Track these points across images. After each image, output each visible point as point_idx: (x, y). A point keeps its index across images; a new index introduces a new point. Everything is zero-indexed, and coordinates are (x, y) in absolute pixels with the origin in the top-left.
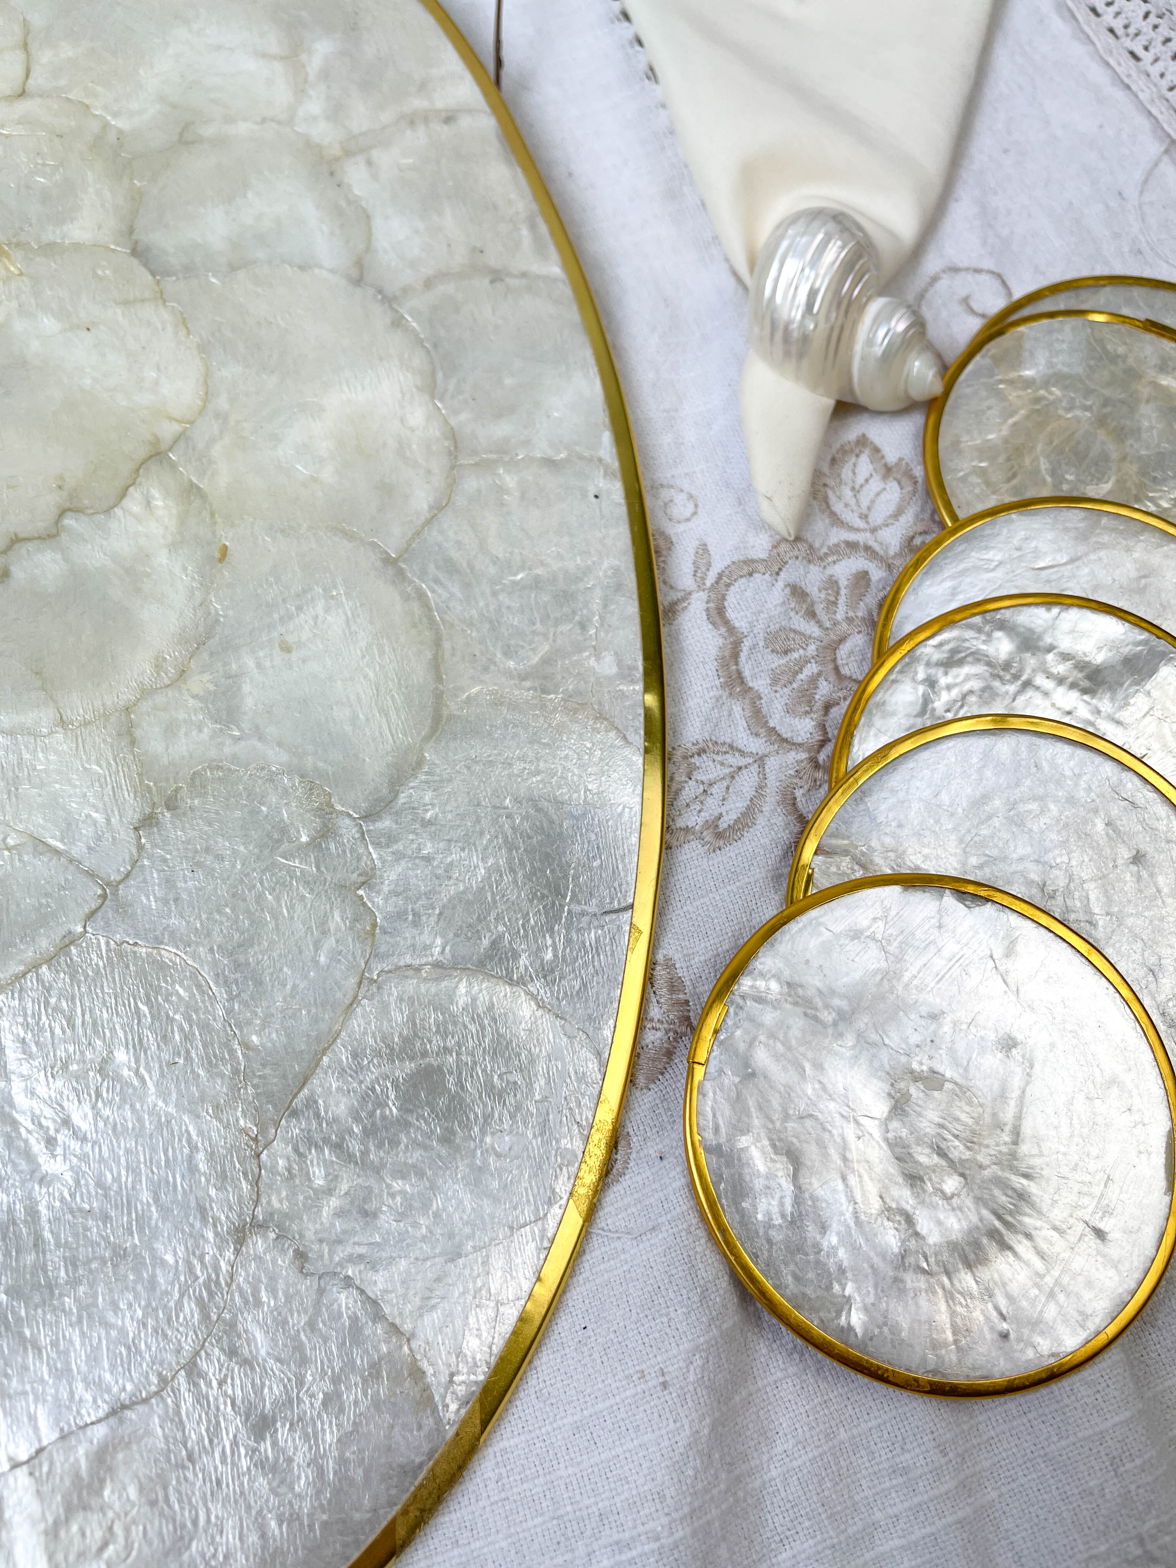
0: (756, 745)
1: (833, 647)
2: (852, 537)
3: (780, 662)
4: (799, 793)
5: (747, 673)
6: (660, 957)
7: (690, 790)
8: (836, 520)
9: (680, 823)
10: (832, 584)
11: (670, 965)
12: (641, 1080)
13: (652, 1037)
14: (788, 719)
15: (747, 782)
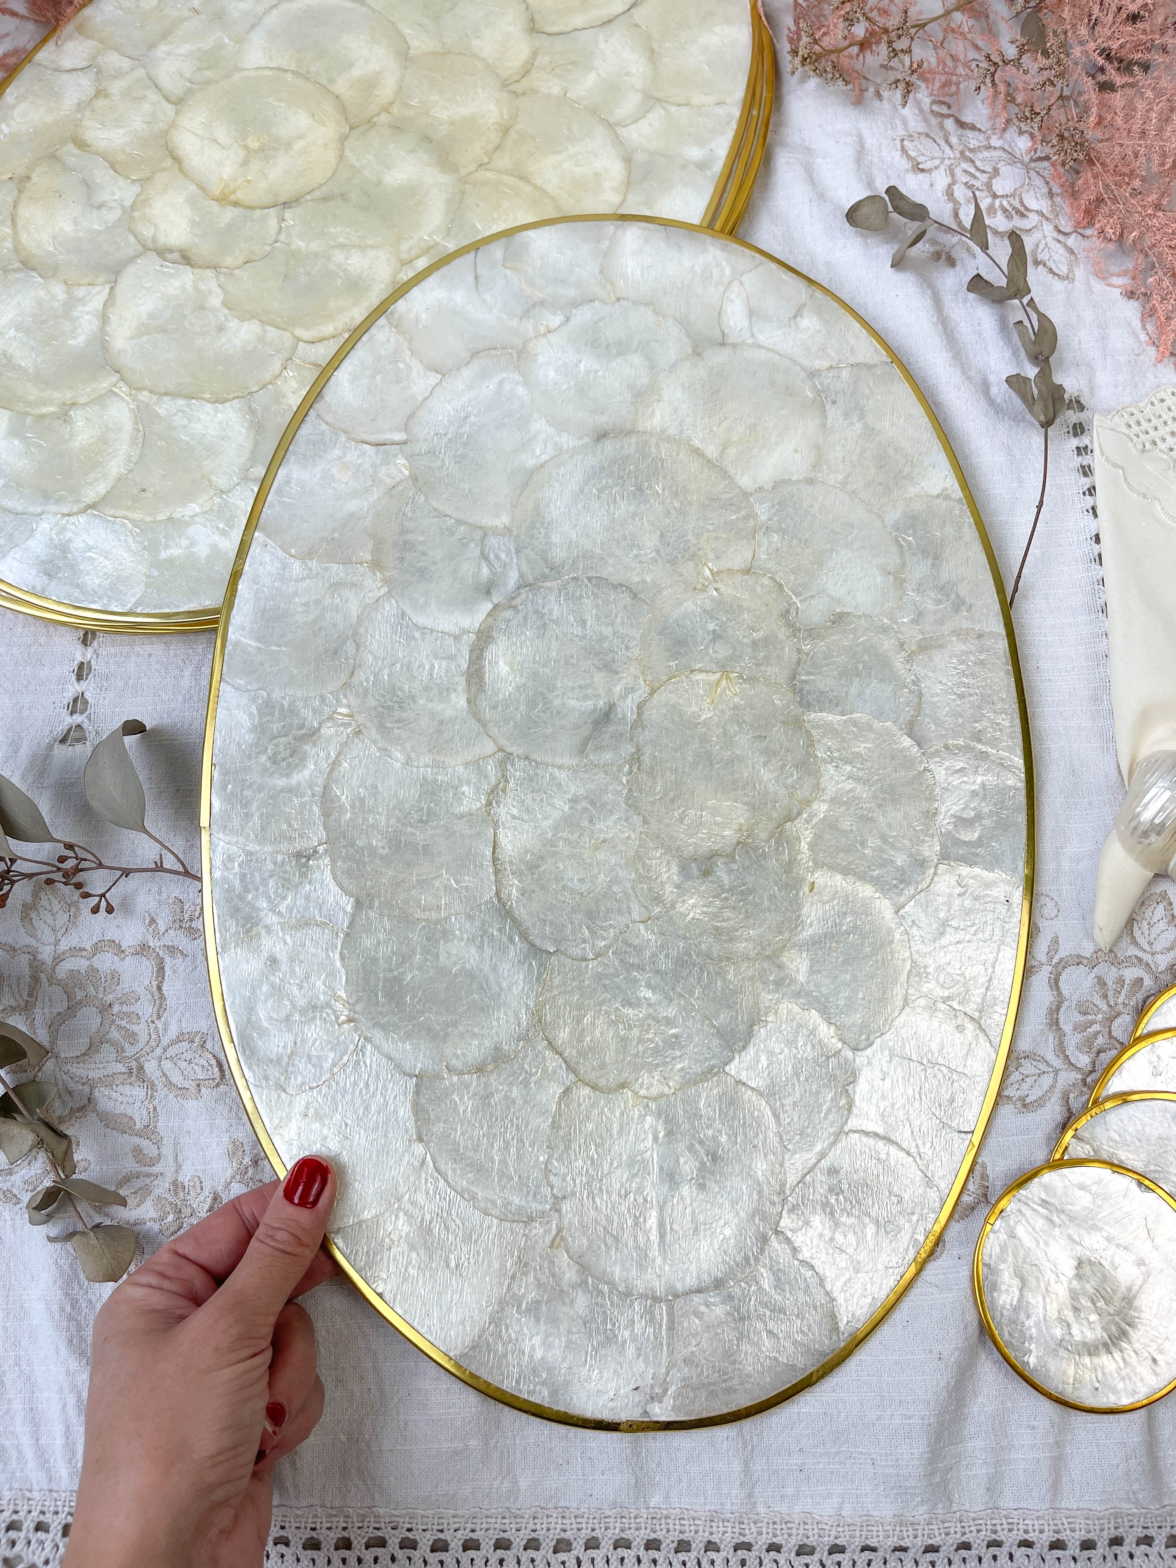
0: (1057, 1063)
1: (1111, 1019)
2: (1140, 954)
3: (1080, 1018)
4: (1071, 1096)
5: (1061, 1020)
6: (980, 1161)
7: (1015, 1077)
8: (1135, 943)
9: (1006, 1093)
10: (1121, 981)
11: (984, 1166)
12: (956, 1216)
13: (967, 1199)
14: (1077, 1053)
15: (1046, 1081)
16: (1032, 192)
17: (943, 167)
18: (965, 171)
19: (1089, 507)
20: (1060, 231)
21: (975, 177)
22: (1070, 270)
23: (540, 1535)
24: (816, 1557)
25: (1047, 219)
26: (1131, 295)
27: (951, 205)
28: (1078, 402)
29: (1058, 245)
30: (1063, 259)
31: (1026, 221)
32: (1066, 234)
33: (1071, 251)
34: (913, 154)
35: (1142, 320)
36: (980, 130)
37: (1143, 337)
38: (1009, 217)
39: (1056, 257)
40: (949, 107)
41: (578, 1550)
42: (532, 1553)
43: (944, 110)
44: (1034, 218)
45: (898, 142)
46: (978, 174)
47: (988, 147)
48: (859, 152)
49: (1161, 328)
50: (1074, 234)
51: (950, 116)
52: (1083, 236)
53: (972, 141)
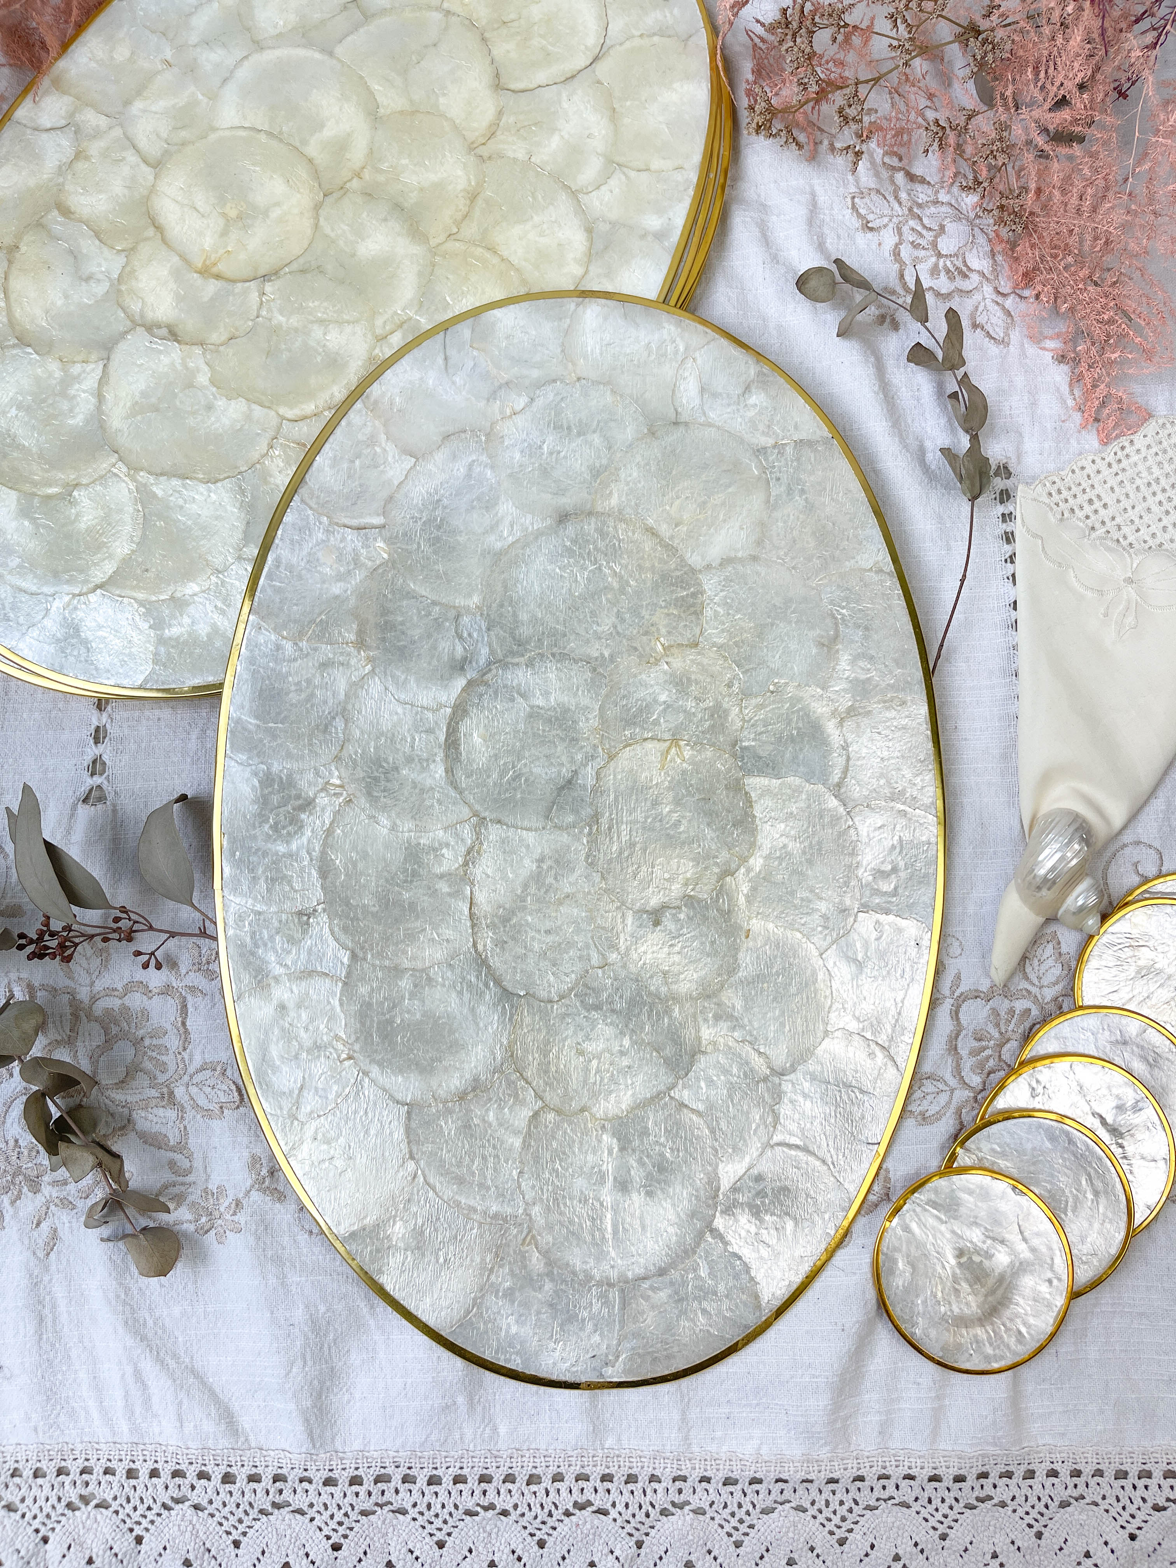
0: (953, 1082)
1: (1001, 1046)
2: (1030, 988)
3: (976, 1044)
4: (964, 1111)
5: (959, 1046)
6: (884, 1166)
7: (918, 1094)
8: (1027, 978)
9: (909, 1108)
10: (1011, 1012)
11: (887, 1171)
12: (863, 1212)
13: (872, 1198)
14: (971, 1074)
15: (943, 1098)
16: (975, 251)
17: (891, 225)
18: (913, 229)
19: (1009, 574)
20: (999, 293)
21: (921, 235)
23: (516, 1471)
24: (739, 1487)
25: (987, 279)
26: (1062, 358)
27: (897, 265)
28: (1006, 468)
29: (996, 307)
30: (1000, 322)
31: (967, 282)
32: (1004, 295)
33: (1008, 314)
34: (863, 211)
35: (1070, 385)
36: (929, 183)
37: (1070, 403)
38: (952, 278)
39: (994, 320)
40: (901, 159)
41: (547, 1482)
42: (509, 1486)
43: (895, 162)
44: (975, 278)
45: (849, 200)
46: (924, 232)
47: (936, 202)
48: (811, 211)
49: (1087, 394)
50: (1013, 295)
51: (901, 169)
52: (1021, 297)
53: (921, 195)
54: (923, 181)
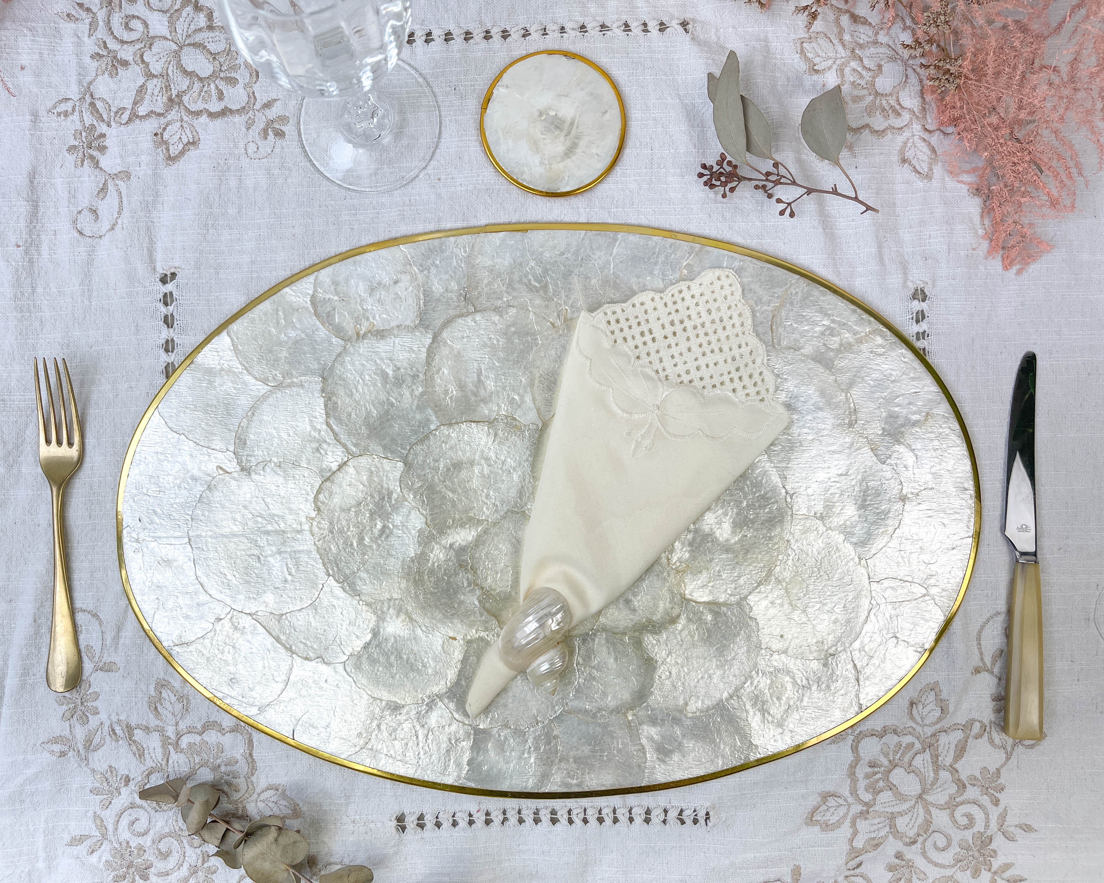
0: (850, 800)
2: (915, 726)
4: (858, 820)
5: (857, 772)
8: (912, 718)
10: (899, 745)
14: (865, 792)
16: (907, 90)
17: (835, 67)
18: (854, 70)
20: (926, 130)
21: (862, 77)
22: (931, 169)
25: (917, 117)
26: (977, 191)
28: (922, 291)
29: (923, 144)
30: (925, 158)
31: (899, 120)
32: (930, 132)
33: (933, 150)
34: (809, 55)
35: (982, 217)
36: (870, 24)
37: (981, 232)
38: (886, 117)
39: (920, 156)
44: (906, 116)
45: (798, 45)
46: (864, 73)
47: (876, 43)
49: (996, 224)
50: (937, 133)
51: (847, 11)
52: (945, 134)
53: (863, 36)
54: (865, 22)
